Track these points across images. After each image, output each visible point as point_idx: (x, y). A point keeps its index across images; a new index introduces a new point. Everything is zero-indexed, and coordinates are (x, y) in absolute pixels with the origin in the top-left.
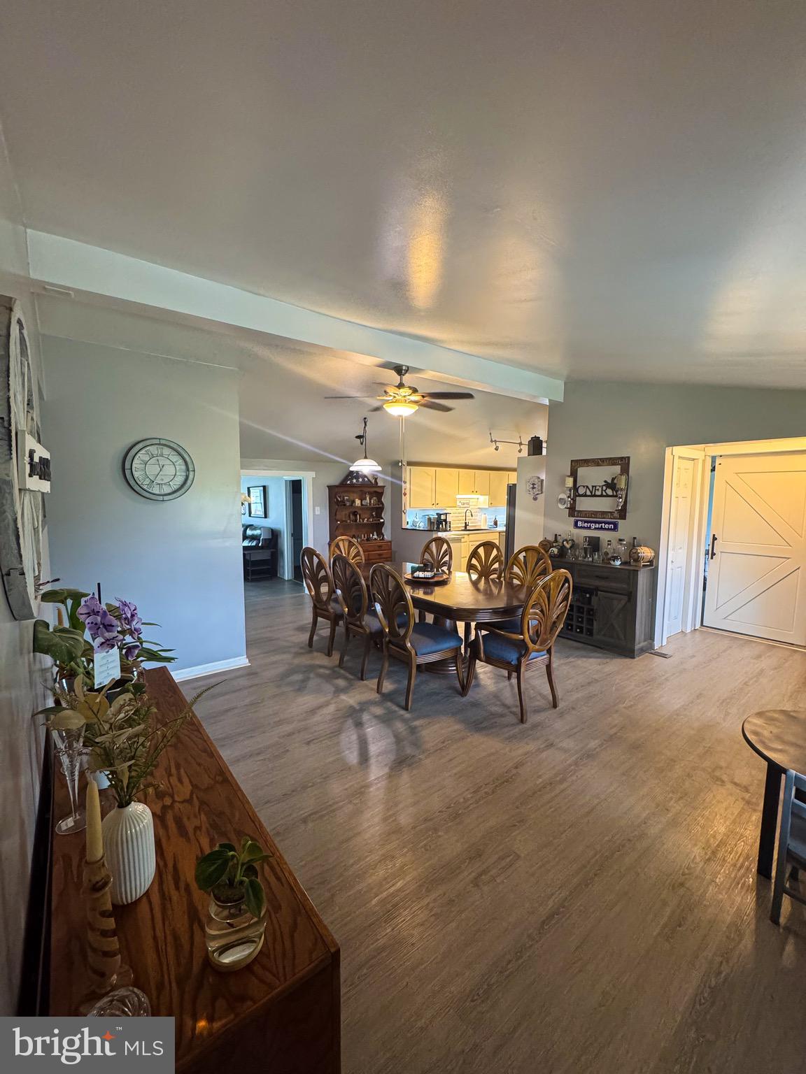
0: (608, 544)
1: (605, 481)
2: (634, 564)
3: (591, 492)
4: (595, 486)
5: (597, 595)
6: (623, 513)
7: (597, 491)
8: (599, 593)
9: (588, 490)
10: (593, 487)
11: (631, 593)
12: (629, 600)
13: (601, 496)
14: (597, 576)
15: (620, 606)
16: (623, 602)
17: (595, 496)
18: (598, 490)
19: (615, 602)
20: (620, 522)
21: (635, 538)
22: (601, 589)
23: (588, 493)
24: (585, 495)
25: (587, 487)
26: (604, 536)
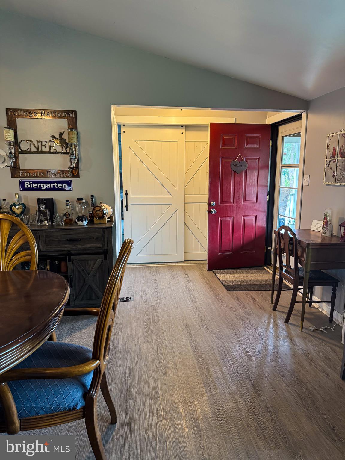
0: (67, 205)
1: (53, 137)
2: (99, 221)
3: (37, 149)
4: (41, 142)
5: (70, 260)
6: (75, 171)
7: (43, 147)
8: (72, 257)
9: (32, 146)
10: (38, 142)
11: (107, 250)
12: (105, 258)
13: (50, 152)
14: (68, 240)
15: (96, 265)
16: (99, 261)
17: (42, 152)
18: (45, 146)
19: (91, 263)
20: (74, 181)
21: (92, 196)
22: (72, 252)
23: (34, 149)
24: (29, 152)
25: (31, 142)
26: (59, 197)
